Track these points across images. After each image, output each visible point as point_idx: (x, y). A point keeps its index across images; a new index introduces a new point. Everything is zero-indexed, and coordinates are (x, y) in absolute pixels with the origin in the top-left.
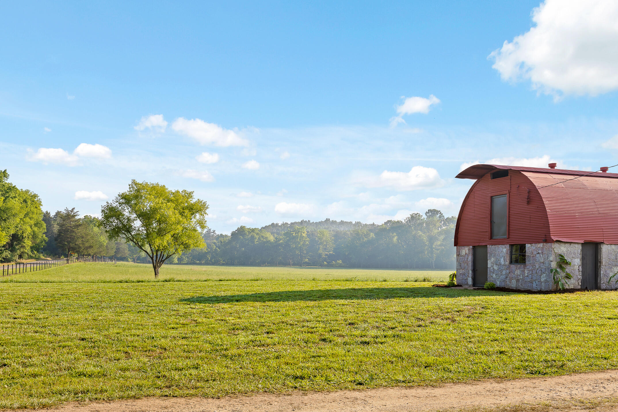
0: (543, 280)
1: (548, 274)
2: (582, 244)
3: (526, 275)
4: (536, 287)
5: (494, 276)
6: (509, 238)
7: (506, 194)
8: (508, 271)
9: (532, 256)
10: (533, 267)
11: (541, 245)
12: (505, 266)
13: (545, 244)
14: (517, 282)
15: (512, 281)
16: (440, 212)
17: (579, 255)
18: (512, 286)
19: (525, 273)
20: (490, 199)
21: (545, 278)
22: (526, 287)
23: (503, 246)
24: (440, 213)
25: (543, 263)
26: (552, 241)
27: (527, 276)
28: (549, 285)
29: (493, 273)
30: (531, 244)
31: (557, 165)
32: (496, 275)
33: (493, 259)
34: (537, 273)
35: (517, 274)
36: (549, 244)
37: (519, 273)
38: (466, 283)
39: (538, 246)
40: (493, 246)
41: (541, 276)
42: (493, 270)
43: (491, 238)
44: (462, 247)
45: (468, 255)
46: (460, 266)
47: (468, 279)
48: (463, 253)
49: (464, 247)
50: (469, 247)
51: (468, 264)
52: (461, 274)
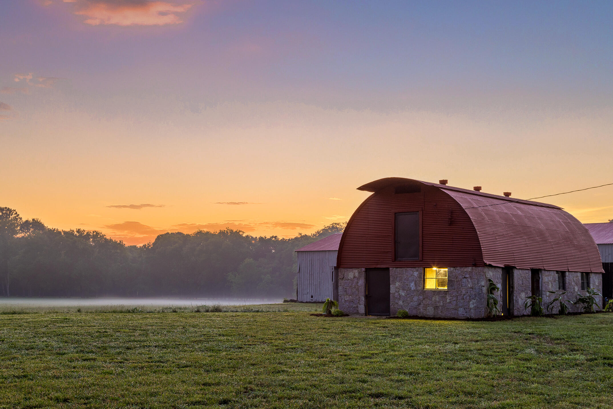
0: (472, 306)
1: (479, 300)
2: (502, 268)
3: (448, 301)
4: (463, 315)
5: (401, 303)
6: (423, 260)
7: (418, 212)
8: (421, 297)
9: (456, 281)
10: (458, 293)
11: (469, 269)
12: (417, 291)
13: (474, 268)
14: (435, 309)
15: (428, 308)
16: (15, 212)
17: (500, 280)
18: (428, 313)
19: (447, 299)
20: (394, 216)
21: (475, 304)
22: (449, 315)
23: (414, 269)
24: (15, 214)
25: (472, 288)
26: (485, 265)
27: (450, 303)
28: (480, 312)
29: (399, 299)
30: (454, 267)
31: (448, 182)
32: (403, 302)
33: (397, 284)
34: (463, 299)
35: (435, 300)
36: (480, 269)
37: (437, 300)
38: (355, 311)
39: (465, 270)
40: (398, 269)
41: (469, 302)
42: (399, 296)
43: (395, 259)
44: (348, 269)
45: (358, 279)
46: (346, 291)
47: (359, 307)
48: (349, 276)
49: (351, 269)
50: (360, 269)
51: (358, 289)
52: (347, 301)
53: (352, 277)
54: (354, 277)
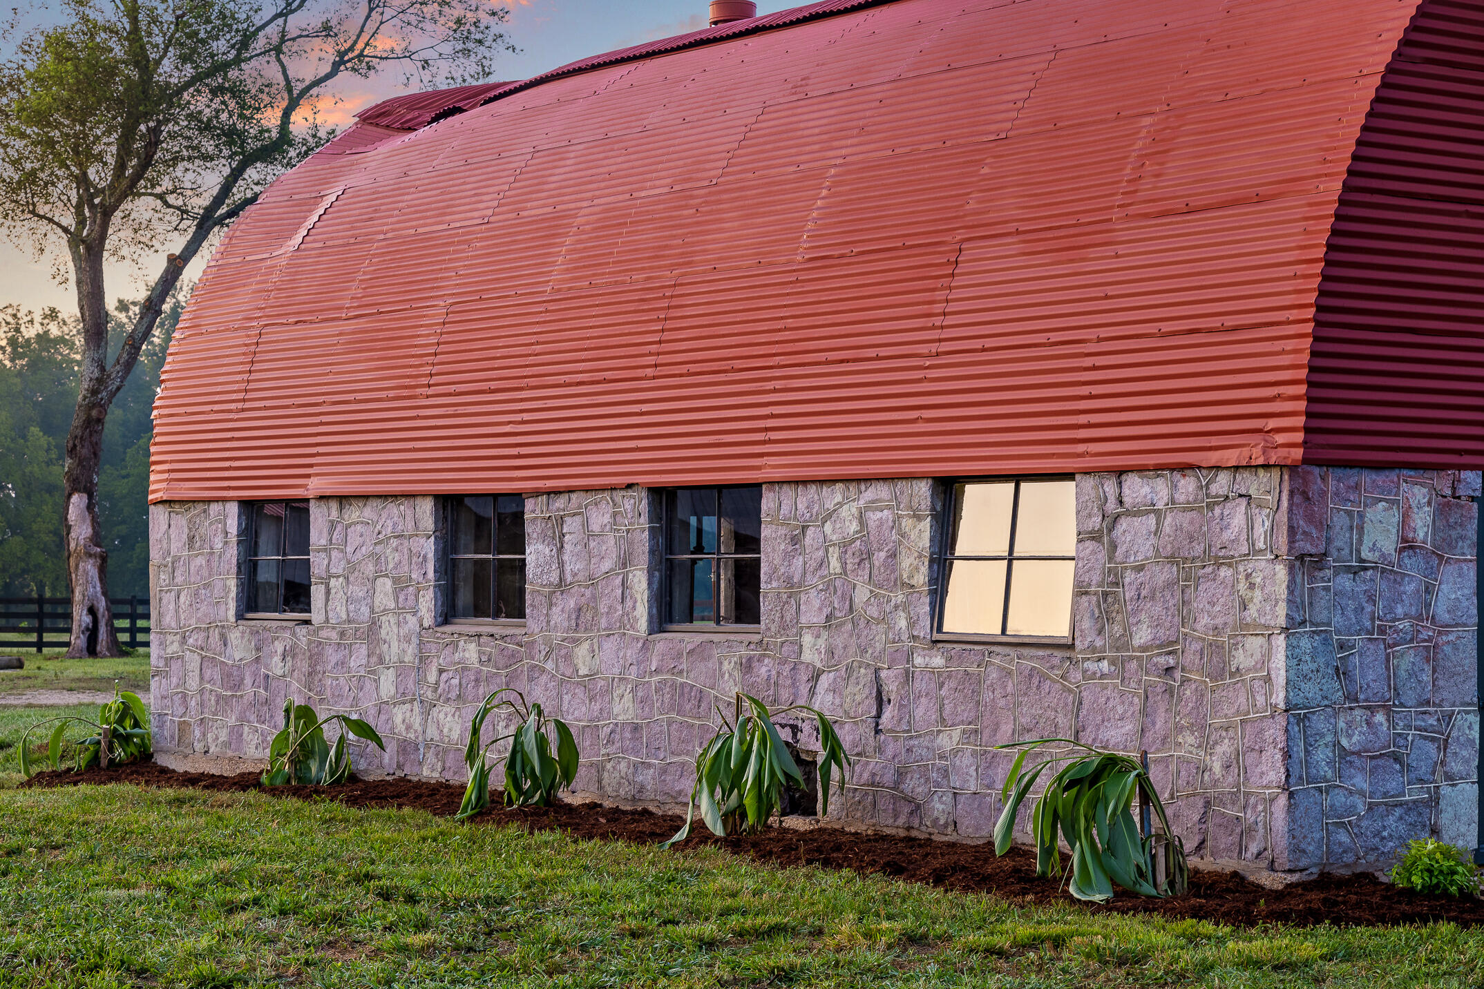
44: (1367, 478)
45: (1439, 555)
46: (1341, 672)
47: (1442, 804)
48: (1367, 543)
49: (1381, 478)
50: (1443, 483)
51: (1431, 653)
52: (1358, 753)
53: (1389, 544)
54: (1407, 545)
